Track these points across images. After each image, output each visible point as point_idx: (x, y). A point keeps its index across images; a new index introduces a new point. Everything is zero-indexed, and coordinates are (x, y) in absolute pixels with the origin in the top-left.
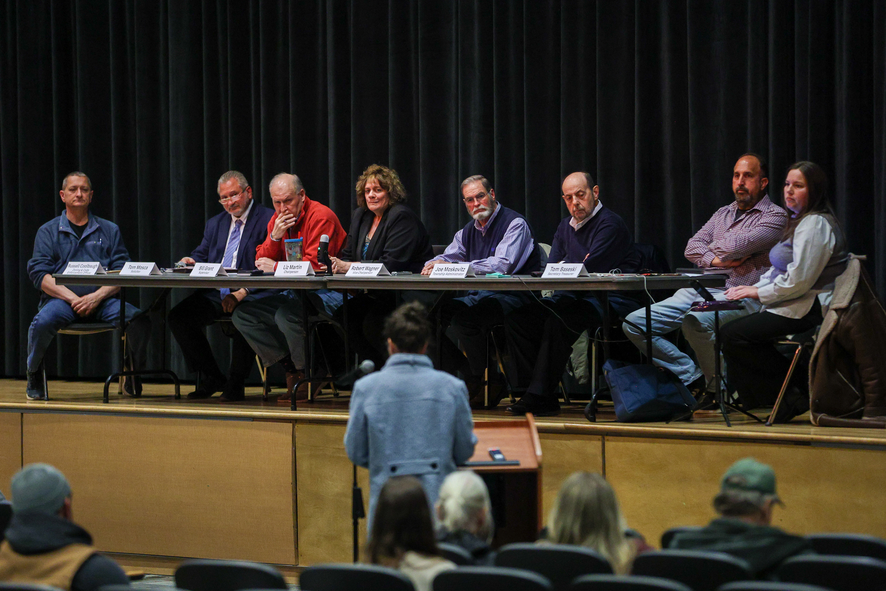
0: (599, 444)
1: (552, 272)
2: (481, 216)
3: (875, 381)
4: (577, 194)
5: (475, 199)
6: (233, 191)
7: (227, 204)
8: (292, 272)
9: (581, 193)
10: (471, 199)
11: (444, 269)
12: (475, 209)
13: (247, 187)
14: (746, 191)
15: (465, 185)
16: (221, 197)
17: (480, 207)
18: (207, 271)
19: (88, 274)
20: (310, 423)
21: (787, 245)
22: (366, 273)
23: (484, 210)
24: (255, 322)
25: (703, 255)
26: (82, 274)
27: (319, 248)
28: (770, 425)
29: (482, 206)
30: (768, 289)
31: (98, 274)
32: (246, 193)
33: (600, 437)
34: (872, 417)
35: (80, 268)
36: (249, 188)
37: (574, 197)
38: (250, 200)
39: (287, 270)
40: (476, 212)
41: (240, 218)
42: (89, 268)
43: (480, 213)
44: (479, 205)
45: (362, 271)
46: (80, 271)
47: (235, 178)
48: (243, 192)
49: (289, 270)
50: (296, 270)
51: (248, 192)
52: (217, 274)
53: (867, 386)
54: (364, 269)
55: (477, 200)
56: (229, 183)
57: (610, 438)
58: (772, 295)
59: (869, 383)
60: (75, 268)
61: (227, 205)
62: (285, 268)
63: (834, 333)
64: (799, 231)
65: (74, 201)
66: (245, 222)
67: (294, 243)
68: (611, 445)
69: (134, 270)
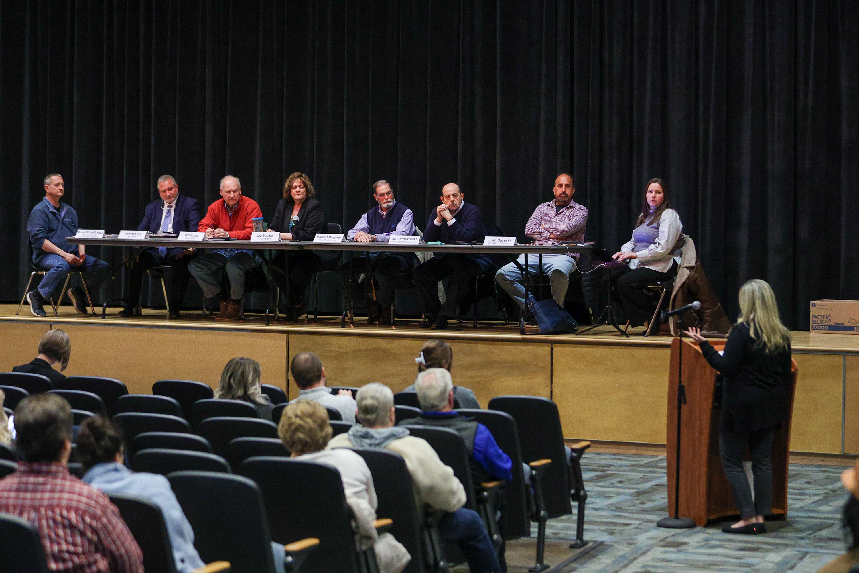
0: (549, 349)
1: (491, 242)
2: (388, 205)
3: (710, 310)
4: (453, 195)
5: (386, 195)
6: (167, 188)
7: (163, 195)
9: (456, 195)
10: (383, 195)
11: (399, 239)
12: (385, 201)
14: (567, 195)
15: (380, 185)
17: (388, 200)
19: (97, 238)
20: (300, 334)
21: (654, 227)
23: (390, 202)
24: (205, 269)
25: (543, 233)
26: (92, 238)
28: (647, 336)
29: (389, 200)
30: (644, 253)
31: (103, 238)
33: (549, 344)
34: (708, 331)
35: (88, 234)
37: (451, 196)
40: (385, 203)
41: (171, 204)
42: (96, 234)
43: (388, 203)
44: (388, 199)
46: (89, 236)
50: (268, 237)
53: (706, 313)
55: (387, 196)
56: (167, 182)
57: (556, 344)
58: (647, 257)
59: (707, 311)
60: (84, 234)
62: (259, 236)
63: (687, 281)
64: (664, 219)
65: (58, 192)
68: (558, 350)
69: (129, 235)
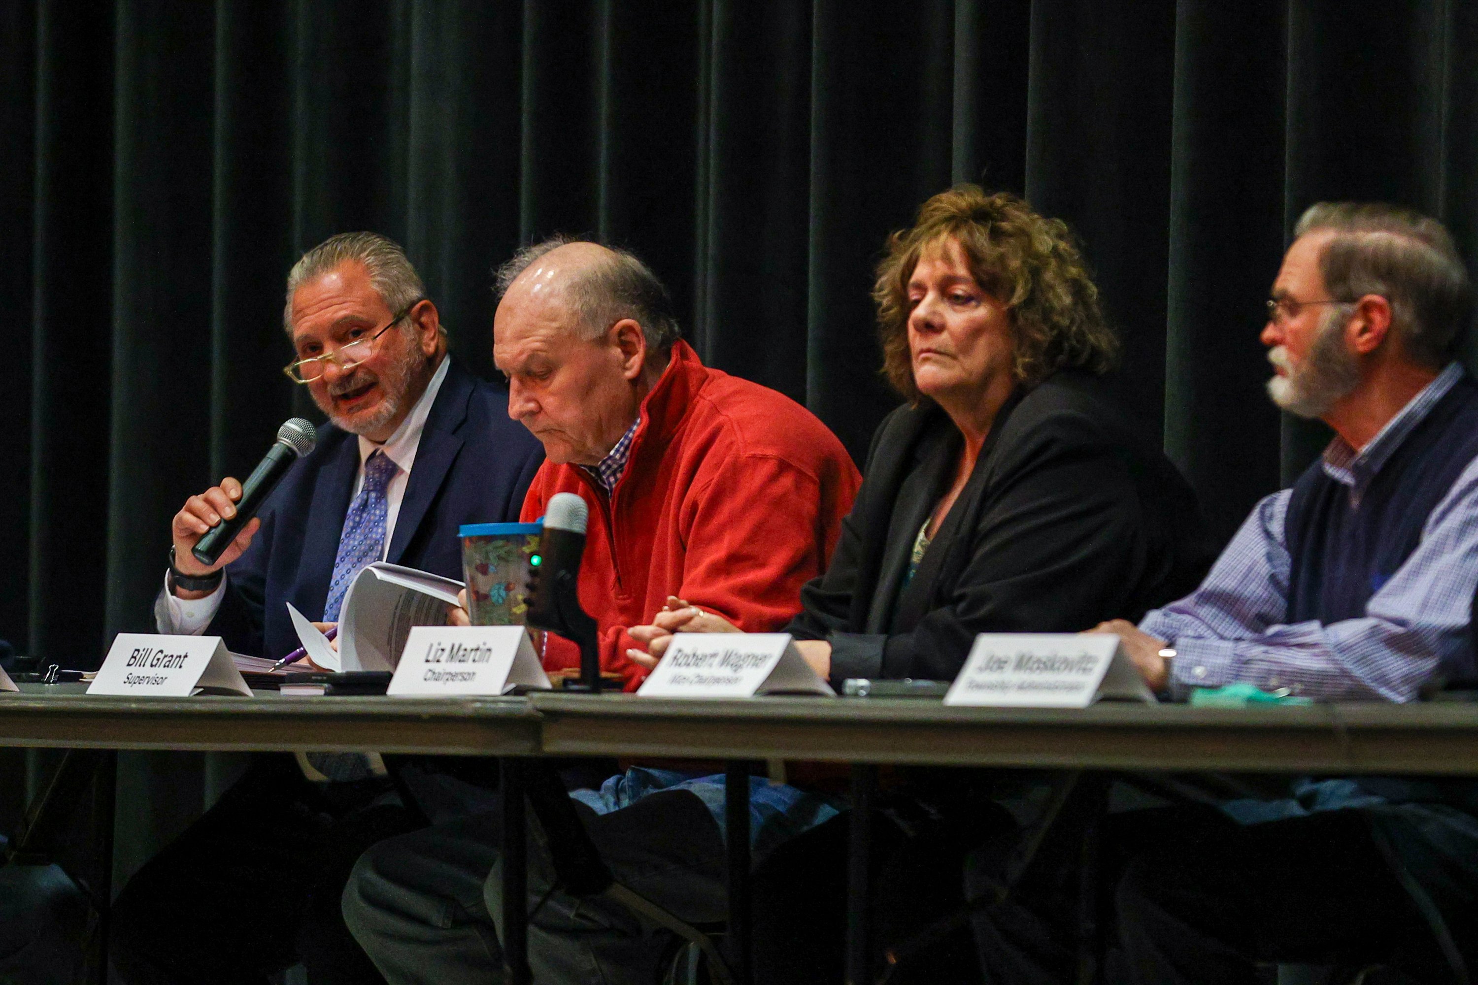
6: (345, 317)
7: (322, 378)
8: (453, 676)
13: (413, 304)
16: (298, 349)
18: (160, 671)
22: (717, 680)
27: (536, 560)
32: (407, 330)
36: (424, 309)
38: (430, 363)
39: (438, 668)
41: (392, 445)
45: (704, 671)
47: (358, 261)
48: (395, 324)
49: (445, 666)
50: (467, 667)
51: (423, 326)
52: (196, 687)
54: (717, 660)
56: (332, 280)
61: (323, 384)
62: (438, 655)
66: (406, 465)
67: (500, 543)
